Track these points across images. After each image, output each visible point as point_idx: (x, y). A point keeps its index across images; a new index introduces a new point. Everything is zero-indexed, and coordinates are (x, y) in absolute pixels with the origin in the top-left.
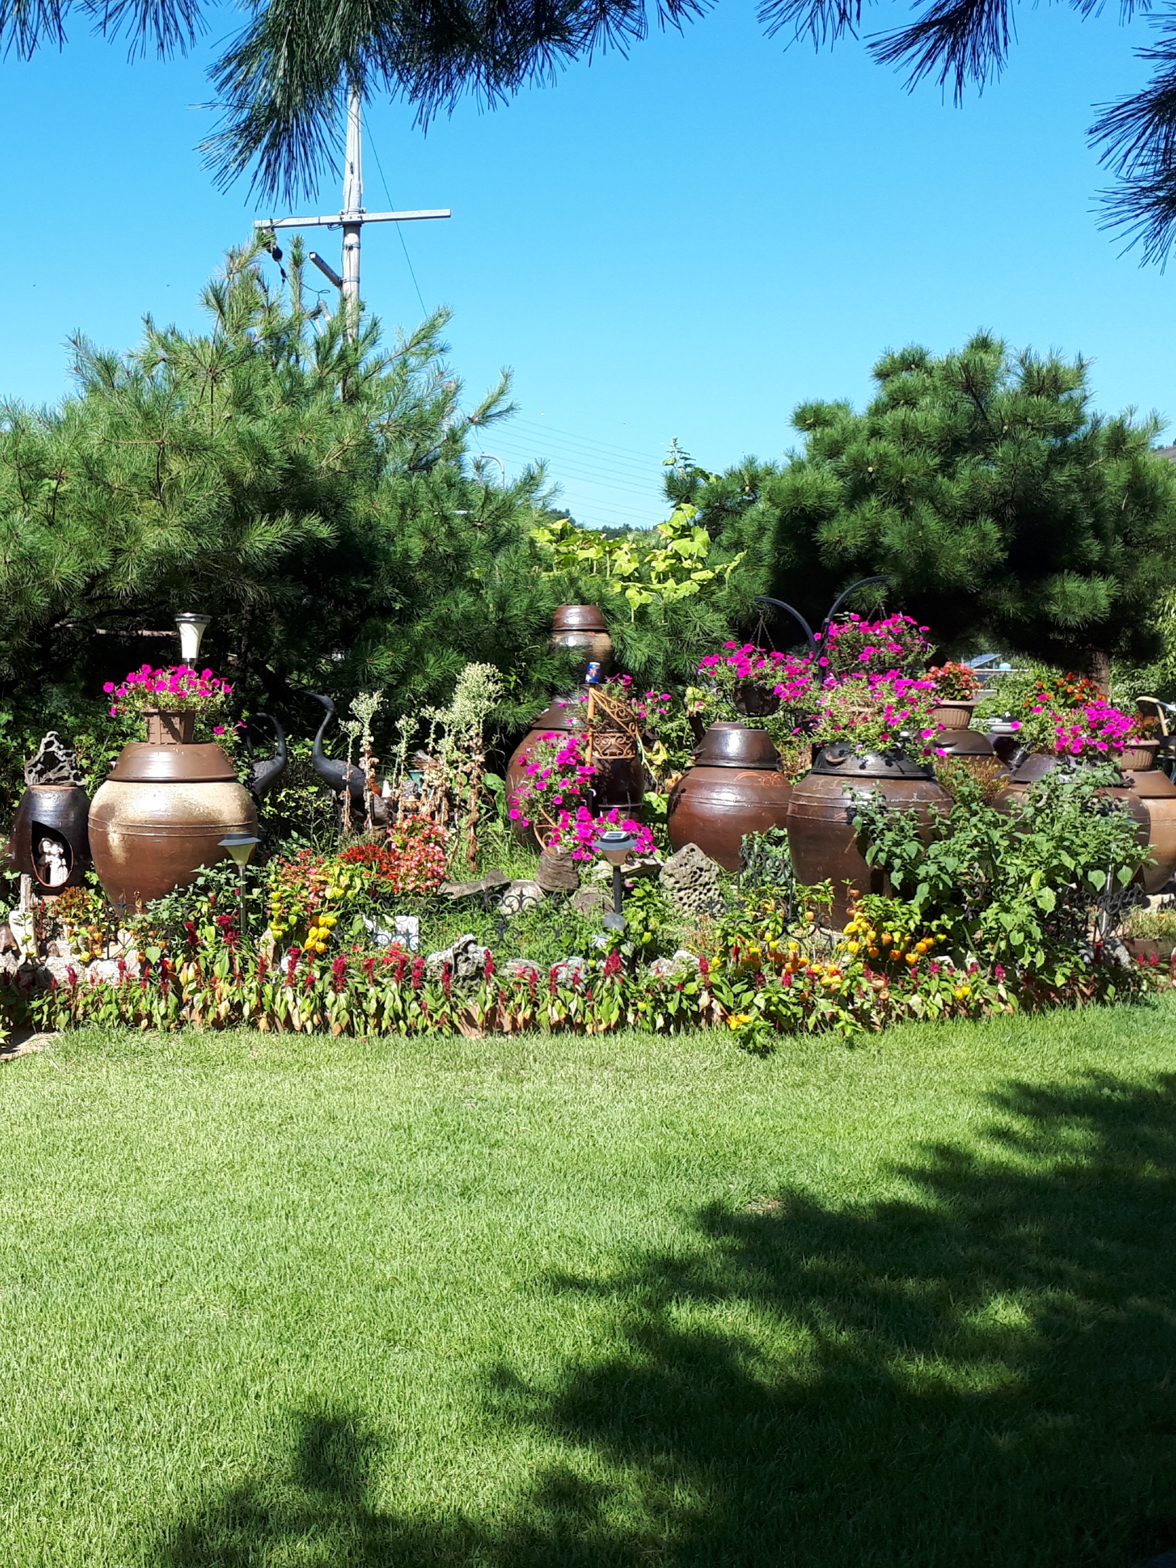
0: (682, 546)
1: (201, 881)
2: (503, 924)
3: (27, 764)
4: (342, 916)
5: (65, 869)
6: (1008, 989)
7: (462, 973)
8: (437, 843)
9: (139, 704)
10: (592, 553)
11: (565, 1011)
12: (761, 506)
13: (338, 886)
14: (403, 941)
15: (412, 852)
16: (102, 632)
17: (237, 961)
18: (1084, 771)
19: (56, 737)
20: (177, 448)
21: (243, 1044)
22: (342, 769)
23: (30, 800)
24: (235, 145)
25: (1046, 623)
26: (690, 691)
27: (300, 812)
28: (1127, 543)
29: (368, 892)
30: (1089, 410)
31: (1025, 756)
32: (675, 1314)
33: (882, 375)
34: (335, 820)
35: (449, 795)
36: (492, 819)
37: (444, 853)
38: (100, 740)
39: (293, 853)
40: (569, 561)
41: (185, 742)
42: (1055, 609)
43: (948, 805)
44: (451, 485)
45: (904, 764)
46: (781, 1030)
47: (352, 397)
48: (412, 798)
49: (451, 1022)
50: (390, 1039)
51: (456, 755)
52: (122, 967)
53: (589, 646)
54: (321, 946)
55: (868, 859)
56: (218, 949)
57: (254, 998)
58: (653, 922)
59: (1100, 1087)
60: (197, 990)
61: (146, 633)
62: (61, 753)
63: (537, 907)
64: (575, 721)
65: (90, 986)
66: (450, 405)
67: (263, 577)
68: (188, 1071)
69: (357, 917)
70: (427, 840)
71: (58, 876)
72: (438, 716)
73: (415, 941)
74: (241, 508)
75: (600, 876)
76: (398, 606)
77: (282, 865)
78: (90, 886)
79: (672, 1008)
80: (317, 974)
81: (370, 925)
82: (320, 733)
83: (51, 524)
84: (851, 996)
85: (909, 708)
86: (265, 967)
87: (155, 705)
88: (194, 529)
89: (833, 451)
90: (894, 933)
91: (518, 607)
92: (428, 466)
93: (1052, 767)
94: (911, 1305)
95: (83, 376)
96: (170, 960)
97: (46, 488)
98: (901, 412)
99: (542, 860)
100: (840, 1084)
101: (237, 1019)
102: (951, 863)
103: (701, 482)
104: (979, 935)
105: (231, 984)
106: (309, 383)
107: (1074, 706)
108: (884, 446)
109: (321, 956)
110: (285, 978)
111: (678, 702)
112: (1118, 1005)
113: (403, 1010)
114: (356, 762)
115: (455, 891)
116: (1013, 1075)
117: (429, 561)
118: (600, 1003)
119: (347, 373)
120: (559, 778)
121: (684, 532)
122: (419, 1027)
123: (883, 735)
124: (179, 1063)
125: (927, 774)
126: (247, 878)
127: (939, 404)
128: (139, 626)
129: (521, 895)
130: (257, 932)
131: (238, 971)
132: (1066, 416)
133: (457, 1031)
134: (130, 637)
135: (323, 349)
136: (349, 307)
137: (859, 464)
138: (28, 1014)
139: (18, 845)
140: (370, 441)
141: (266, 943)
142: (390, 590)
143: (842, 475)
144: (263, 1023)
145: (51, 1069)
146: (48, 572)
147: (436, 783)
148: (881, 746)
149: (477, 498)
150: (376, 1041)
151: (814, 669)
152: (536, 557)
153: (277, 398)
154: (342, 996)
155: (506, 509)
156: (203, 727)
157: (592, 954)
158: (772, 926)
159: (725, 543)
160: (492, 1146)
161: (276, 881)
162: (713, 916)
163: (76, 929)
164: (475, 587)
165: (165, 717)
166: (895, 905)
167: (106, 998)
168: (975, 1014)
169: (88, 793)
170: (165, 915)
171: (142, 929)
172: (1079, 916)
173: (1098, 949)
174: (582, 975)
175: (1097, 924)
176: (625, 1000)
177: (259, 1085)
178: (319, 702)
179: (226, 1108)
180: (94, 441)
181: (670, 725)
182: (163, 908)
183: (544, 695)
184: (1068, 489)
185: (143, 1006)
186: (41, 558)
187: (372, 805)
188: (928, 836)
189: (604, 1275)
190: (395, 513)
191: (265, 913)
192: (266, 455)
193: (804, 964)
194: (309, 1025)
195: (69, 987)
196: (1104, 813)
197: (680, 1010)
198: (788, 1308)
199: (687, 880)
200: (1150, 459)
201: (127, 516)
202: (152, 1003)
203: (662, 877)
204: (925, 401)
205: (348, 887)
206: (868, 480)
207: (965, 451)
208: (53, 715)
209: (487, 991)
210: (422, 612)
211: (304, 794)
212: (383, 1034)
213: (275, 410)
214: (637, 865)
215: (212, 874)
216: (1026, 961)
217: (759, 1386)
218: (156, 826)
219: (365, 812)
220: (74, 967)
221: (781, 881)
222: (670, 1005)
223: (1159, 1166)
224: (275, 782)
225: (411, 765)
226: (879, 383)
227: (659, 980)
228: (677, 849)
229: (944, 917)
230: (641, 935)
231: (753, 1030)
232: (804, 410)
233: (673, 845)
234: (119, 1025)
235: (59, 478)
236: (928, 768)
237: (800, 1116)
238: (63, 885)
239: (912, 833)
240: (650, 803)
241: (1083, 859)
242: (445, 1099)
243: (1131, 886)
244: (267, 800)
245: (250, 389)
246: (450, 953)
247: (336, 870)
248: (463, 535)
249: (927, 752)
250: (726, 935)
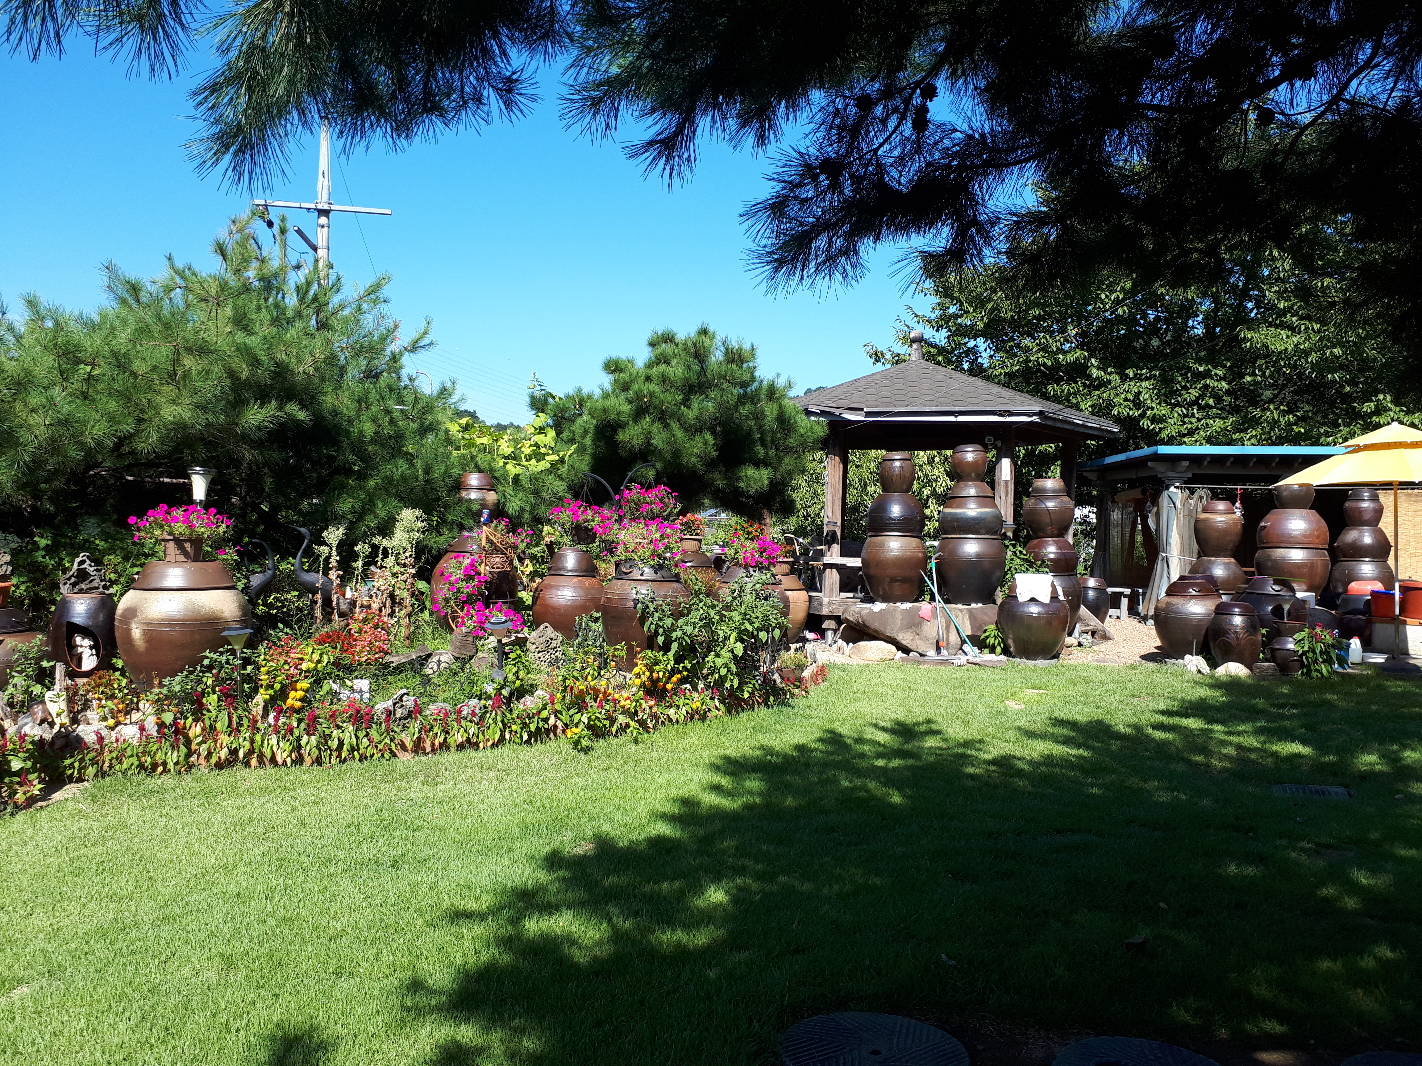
0: (540, 439)
1: (206, 662)
2: (427, 680)
3: (62, 577)
4: (315, 682)
5: (95, 657)
6: (720, 702)
7: (398, 715)
8: (383, 629)
9: (157, 532)
10: (485, 440)
11: (466, 735)
12: (585, 417)
13: (312, 661)
14: (358, 696)
15: (365, 635)
16: (130, 478)
17: (235, 719)
18: (757, 576)
19: (88, 557)
20: (189, 350)
21: (239, 778)
22: (318, 579)
23: (65, 606)
24: (212, 149)
25: (738, 493)
26: (546, 529)
27: (285, 610)
28: (777, 449)
29: (334, 664)
30: (757, 374)
31: (729, 567)
32: (527, 926)
33: (652, 344)
34: (311, 615)
35: (392, 596)
36: (422, 611)
37: (388, 634)
38: (126, 559)
39: (279, 639)
40: (470, 444)
41: (195, 560)
42: (742, 485)
43: (688, 596)
44: (391, 390)
45: (664, 573)
46: (597, 736)
47: (323, 326)
48: (367, 598)
49: (390, 749)
50: (348, 765)
51: (397, 568)
52: (142, 729)
53: (483, 499)
54: (298, 704)
55: (646, 629)
56: (219, 711)
57: (247, 744)
58: (522, 674)
59: (766, 756)
60: (203, 742)
61: (166, 480)
62: (92, 569)
63: (449, 668)
64: (474, 547)
65: (115, 745)
66: (390, 338)
67: (257, 444)
68: (195, 802)
69: (326, 682)
70: (376, 627)
71: (89, 661)
72: (385, 543)
73: (367, 696)
74: (239, 395)
75: (490, 646)
76: (356, 468)
77: (270, 648)
78: (115, 669)
79: (533, 727)
80: (295, 724)
81: (335, 687)
82: (300, 554)
83: (85, 398)
84: (636, 712)
85: (666, 540)
86: (256, 721)
87: (171, 533)
88: (202, 407)
89: (625, 387)
90: (659, 673)
91: (438, 472)
92: (377, 376)
93: (741, 573)
94: (665, 899)
95: (114, 292)
96: (182, 722)
97: (82, 371)
98: (662, 368)
99: (453, 637)
100: (630, 767)
101: (234, 760)
102: (689, 630)
103: (551, 400)
104: (705, 671)
105: (229, 736)
106: (290, 313)
107: (752, 539)
108: (653, 387)
109: (298, 711)
110: (271, 729)
111: (538, 535)
112: (775, 707)
113: (357, 744)
114: (326, 574)
115: (395, 660)
116: (722, 752)
117: (378, 438)
118: (489, 728)
119: (318, 311)
120: (464, 583)
121: (541, 430)
122: (368, 755)
123: (653, 556)
124: (188, 797)
125: (677, 579)
126: (243, 659)
127: (682, 364)
128: (162, 475)
129: (439, 661)
130: (250, 697)
131: (235, 726)
132: (746, 377)
133: (395, 755)
134: (154, 483)
135: (302, 291)
136: (321, 265)
137: (639, 396)
138: (61, 770)
139: (54, 640)
140: (334, 357)
141: (257, 705)
142: (350, 457)
143: (630, 402)
144: (254, 762)
145: (80, 811)
146: (82, 434)
147: (383, 588)
148: (652, 563)
149: (409, 399)
150: (337, 768)
151: (615, 517)
152: (449, 441)
153: (266, 322)
154: (313, 738)
155: (429, 408)
156: (209, 549)
157: (484, 696)
158: (591, 672)
159: (565, 439)
160: (414, 831)
161: (264, 660)
162: (558, 668)
163: (103, 702)
164: (410, 458)
165: (179, 542)
166: (660, 655)
167: (129, 752)
168: (703, 718)
169: (115, 599)
170: (178, 688)
171: (159, 700)
172: (756, 657)
173: (765, 675)
174: (477, 711)
175: (765, 662)
176: (504, 725)
177: (249, 807)
178: (300, 533)
179: (223, 826)
180: (122, 338)
181: (537, 549)
182: (176, 684)
183: (455, 530)
184: (748, 418)
185: (159, 757)
186: (76, 422)
187: (338, 604)
188: (677, 615)
189: (484, 907)
190: (353, 406)
191: (256, 683)
192: (257, 360)
193: (610, 694)
194: (289, 760)
195: (97, 747)
196: (766, 599)
197: (538, 729)
198: (595, 912)
199: (543, 646)
200: (788, 403)
201: (149, 396)
202: (166, 754)
203: (528, 644)
204: (674, 362)
205: (319, 662)
206: (644, 406)
207: (696, 392)
208: (86, 541)
209: (415, 726)
210: (373, 473)
211: (288, 596)
212: (343, 762)
213: (264, 329)
214: (513, 638)
215: (215, 656)
216: (728, 685)
217: (577, 964)
218: (171, 622)
219: (333, 609)
220: (102, 732)
221: (598, 644)
222: (531, 726)
223: (794, 798)
224: (266, 589)
225: (366, 576)
226: (650, 349)
227: (524, 710)
228: (537, 627)
229: (686, 662)
230: (514, 682)
231: (580, 737)
232: (609, 362)
233: (534, 625)
234: (139, 772)
235: (93, 365)
236: (677, 575)
237: (606, 789)
238: (93, 670)
239: (668, 613)
240: (522, 598)
241: (756, 625)
242: (384, 802)
243: (780, 640)
244: (260, 601)
245: (245, 315)
246: (390, 702)
247: (310, 650)
248: (400, 423)
249: (676, 566)
250: (565, 679)
